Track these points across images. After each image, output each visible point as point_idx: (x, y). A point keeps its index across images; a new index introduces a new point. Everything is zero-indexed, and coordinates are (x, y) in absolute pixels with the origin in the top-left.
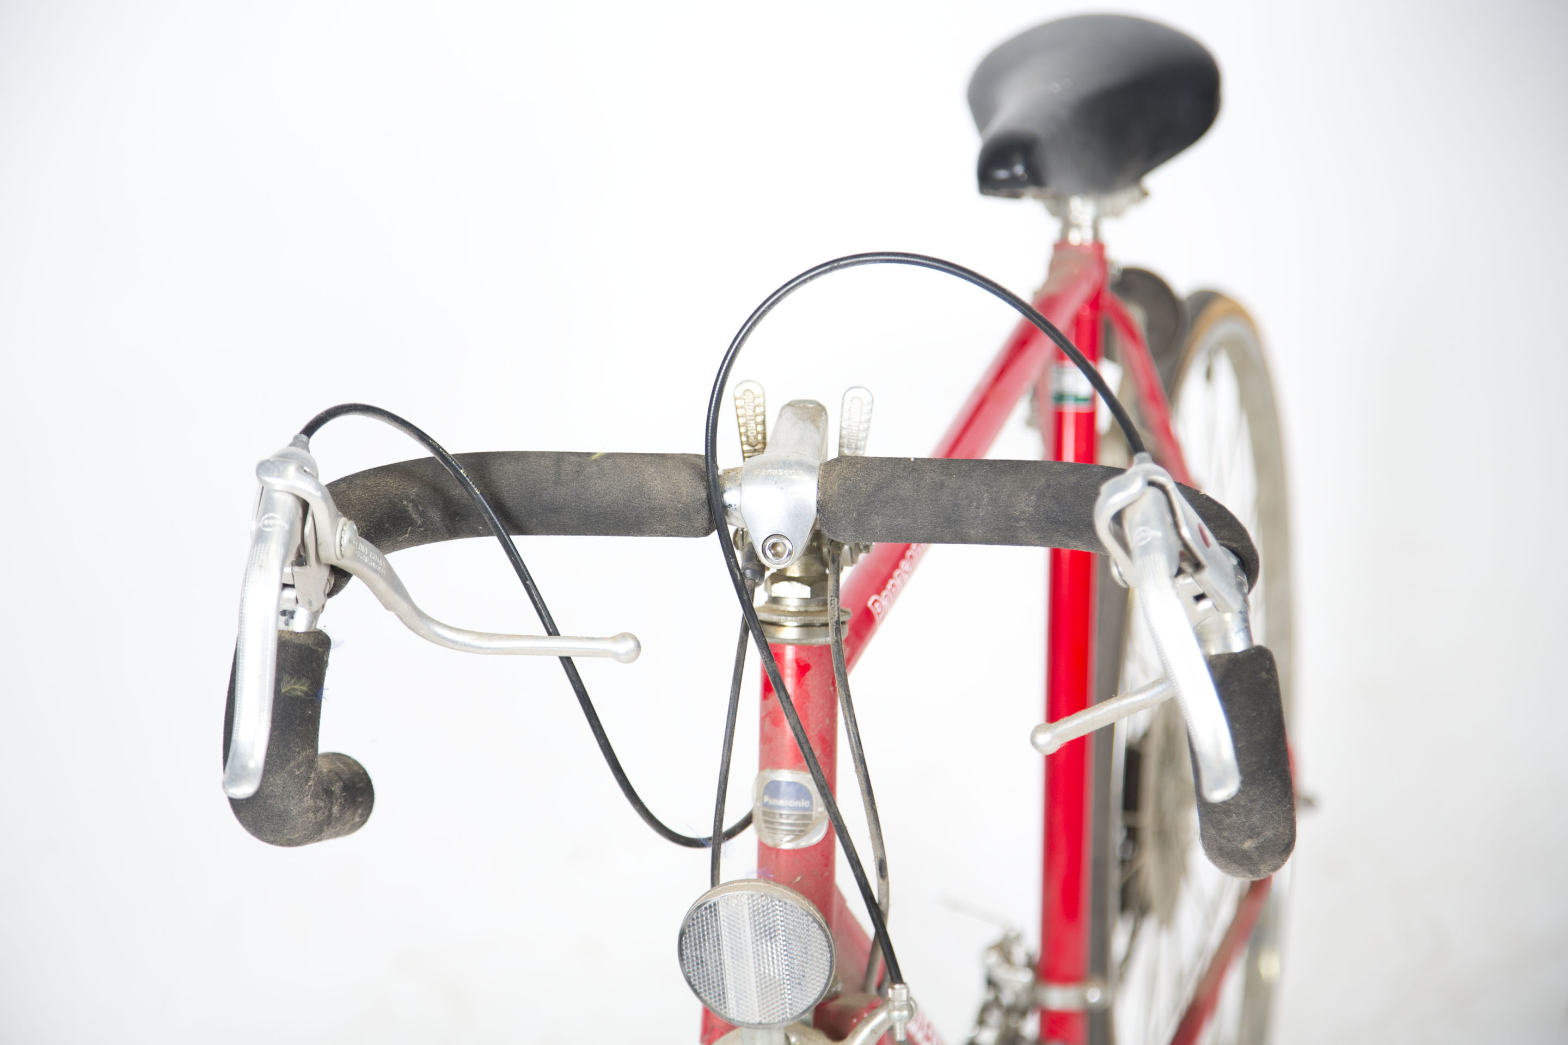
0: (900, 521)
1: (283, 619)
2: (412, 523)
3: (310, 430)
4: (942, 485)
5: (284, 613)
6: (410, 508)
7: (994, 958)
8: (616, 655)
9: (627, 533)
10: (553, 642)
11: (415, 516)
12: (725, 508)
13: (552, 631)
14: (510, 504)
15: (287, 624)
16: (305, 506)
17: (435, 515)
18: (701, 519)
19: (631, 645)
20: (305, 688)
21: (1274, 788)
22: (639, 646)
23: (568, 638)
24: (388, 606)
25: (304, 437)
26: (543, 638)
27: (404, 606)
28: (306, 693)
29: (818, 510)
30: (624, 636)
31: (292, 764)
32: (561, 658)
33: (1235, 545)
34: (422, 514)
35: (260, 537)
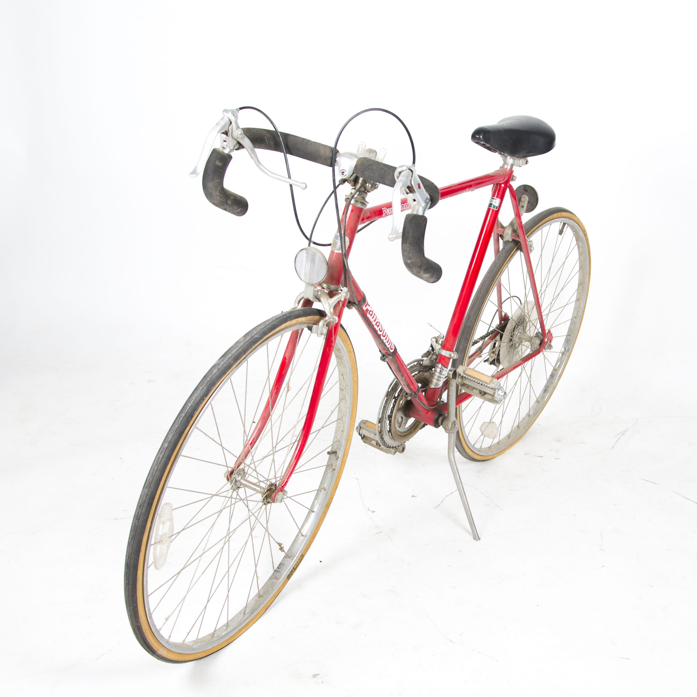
0: (371, 174)
1: (222, 148)
2: (265, 142)
3: (241, 109)
4: (383, 169)
5: (223, 147)
6: (266, 139)
7: (434, 340)
8: (300, 187)
9: (313, 161)
10: (289, 180)
11: (267, 141)
12: (335, 161)
13: (290, 177)
14: (290, 146)
15: (223, 150)
16: (231, 123)
17: (272, 143)
18: (329, 162)
19: (304, 185)
20: (221, 165)
21: (416, 248)
22: (306, 186)
23: (292, 180)
24: (252, 158)
25: (239, 109)
26: (287, 178)
27: (255, 159)
28: (221, 166)
29: (355, 167)
30: (303, 183)
31: (214, 182)
32: (290, 185)
33: (431, 194)
34: (269, 141)
35: (217, 124)
